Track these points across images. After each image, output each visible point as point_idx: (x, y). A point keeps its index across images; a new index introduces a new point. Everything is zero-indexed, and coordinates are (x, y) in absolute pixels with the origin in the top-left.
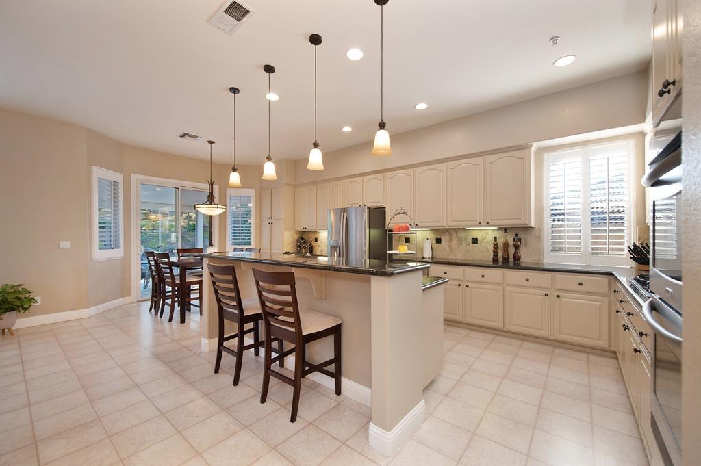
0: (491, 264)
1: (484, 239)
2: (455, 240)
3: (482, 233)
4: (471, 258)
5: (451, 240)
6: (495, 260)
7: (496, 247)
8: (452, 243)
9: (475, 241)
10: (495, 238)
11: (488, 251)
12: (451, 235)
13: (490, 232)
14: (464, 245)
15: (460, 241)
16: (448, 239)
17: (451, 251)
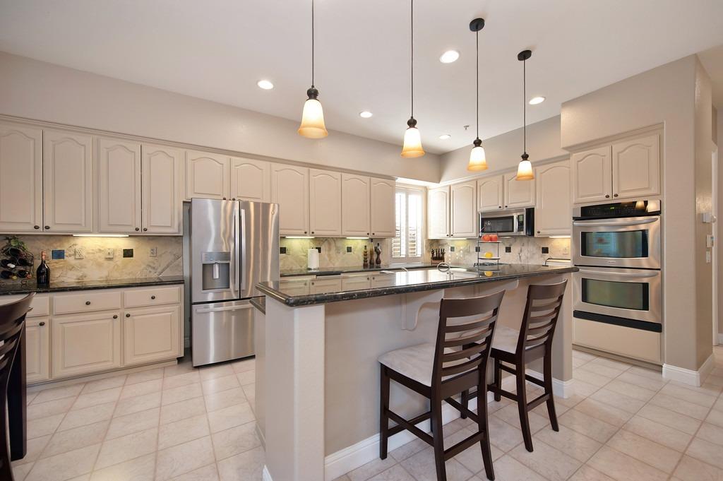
0: (362, 269)
1: (356, 247)
2: (333, 249)
3: (355, 242)
4: (346, 265)
5: (330, 249)
6: (365, 266)
7: (365, 254)
8: (331, 253)
9: (349, 250)
10: (366, 247)
11: (359, 258)
12: (330, 244)
13: (360, 241)
14: (341, 253)
15: (338, 250)
16: (327, 248)
17: (330, 260)
